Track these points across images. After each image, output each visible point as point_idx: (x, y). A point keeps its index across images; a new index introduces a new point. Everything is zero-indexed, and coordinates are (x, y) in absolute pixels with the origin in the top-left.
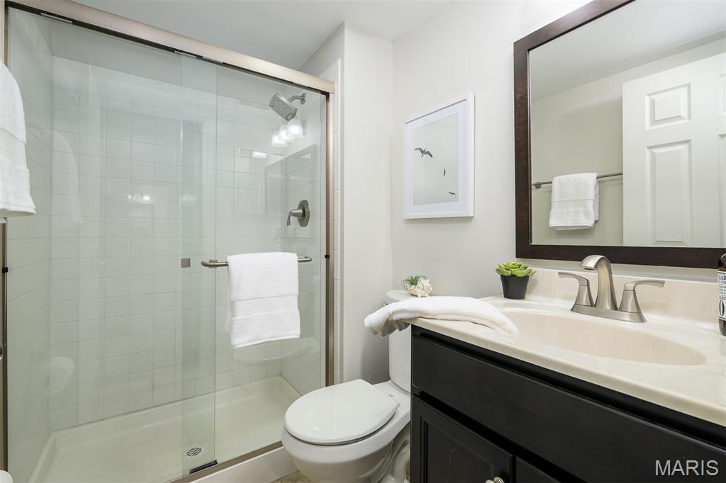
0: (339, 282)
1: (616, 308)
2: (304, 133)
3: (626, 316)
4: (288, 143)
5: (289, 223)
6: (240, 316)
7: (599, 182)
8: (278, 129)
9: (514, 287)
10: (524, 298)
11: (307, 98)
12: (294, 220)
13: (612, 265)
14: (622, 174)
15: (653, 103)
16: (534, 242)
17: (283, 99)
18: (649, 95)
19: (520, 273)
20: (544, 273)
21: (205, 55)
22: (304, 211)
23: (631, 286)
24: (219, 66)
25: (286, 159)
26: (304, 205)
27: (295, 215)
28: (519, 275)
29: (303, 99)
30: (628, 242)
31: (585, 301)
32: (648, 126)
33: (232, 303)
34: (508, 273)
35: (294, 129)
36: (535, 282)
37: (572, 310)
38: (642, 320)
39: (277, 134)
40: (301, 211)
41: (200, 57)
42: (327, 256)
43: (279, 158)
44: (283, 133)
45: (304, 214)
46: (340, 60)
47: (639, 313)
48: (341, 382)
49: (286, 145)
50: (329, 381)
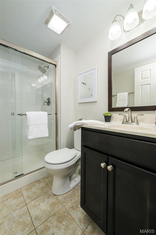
0: (60, 121)
1: (132, 122)
2: (48, 79)
3: (135, 124)
4: (43, 82)
5: (44, 105)
6: (30, 130)
7: (129, 95)
8: (40, 77)
9: (108, 119)
10: (110, 122)
11: (49, 67)
12: (46, 104)
13: (132, 112)
14: (134, 93)
15: (142, 74)
16: (113, 107)
17: (42, 67)
18: (141, 71)
19: (109, 115)
20: (115, 115)
21: (18, 49)
22: (49, 101)
23: (136, 116)
24: (22, 54)
25: (42, 87)
26: (49, 99)
27: (46, 102)
28: (109, 116)
29: (48, 67)
30: (135, 106)
31: (125, 121)
32: (141, 80)
33: (28, 126)
34: (106, 115)
35: (45, 77)
36: (113, 117)
37: (122, 123)
38: (138, 124)
39: (40, 79)
40: (48, 101)
41: (16, 50)
42: (56, 114)
43: (40, 86)
44: (42, 78)
45: (49, 102)
46: (59, 55)
47: (138, 123)
48: (60, 149)
49: (42, 82)
50: (57, 149)
